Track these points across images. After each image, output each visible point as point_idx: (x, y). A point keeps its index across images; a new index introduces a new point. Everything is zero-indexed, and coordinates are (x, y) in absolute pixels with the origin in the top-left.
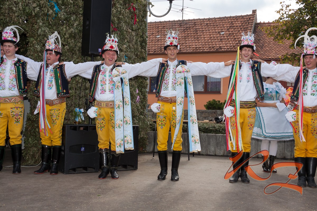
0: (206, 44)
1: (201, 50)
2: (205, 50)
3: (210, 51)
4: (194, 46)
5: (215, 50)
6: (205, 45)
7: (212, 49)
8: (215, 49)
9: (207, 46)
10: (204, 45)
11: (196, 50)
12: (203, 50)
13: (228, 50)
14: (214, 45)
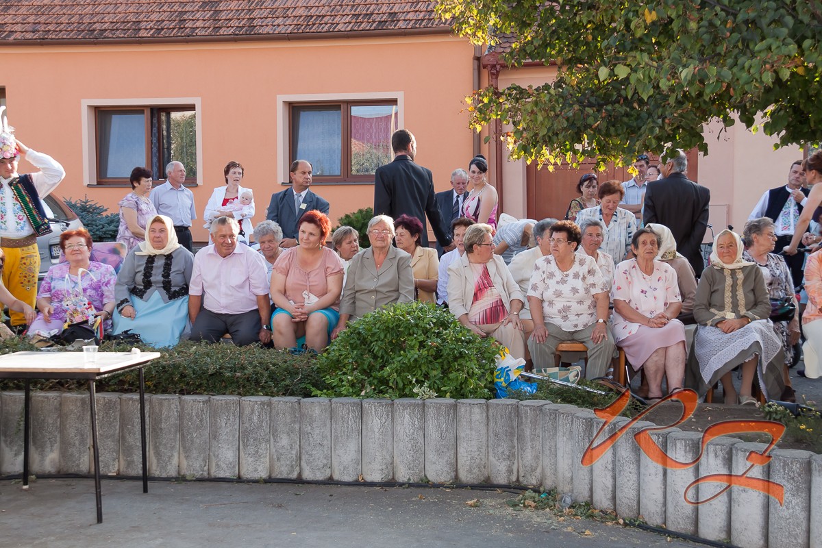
1: (326, 24)
2: (339, 27)
3: (356, 28)
4: (301, 11)
5: (375, 25)
6: (341, 6)
7: (362, 22)
8: (374, 22)
9: (347, 11)
10: (338, 8)
11: (307, 25)
12: (333, 24)
13: (418, 26)
14: (372, 7)
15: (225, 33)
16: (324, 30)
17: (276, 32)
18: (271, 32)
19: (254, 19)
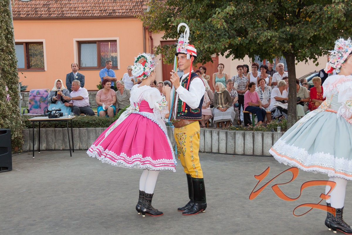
0: (96, 5)
1: (90, 13)
2: (95, 15)
3: (101, 15)
4: (80, 9)
5: (108, 14)
6: (95, 7)
7: (103, 13)
9: (98, 9)
11: (83, 14)
12: (93, 13)
13: (123, 15)
14: (106, 7)
15: (53, 16)
16: (90, 16)
17: (72, 16)
18: (70, 16)
19: (64, 11)
